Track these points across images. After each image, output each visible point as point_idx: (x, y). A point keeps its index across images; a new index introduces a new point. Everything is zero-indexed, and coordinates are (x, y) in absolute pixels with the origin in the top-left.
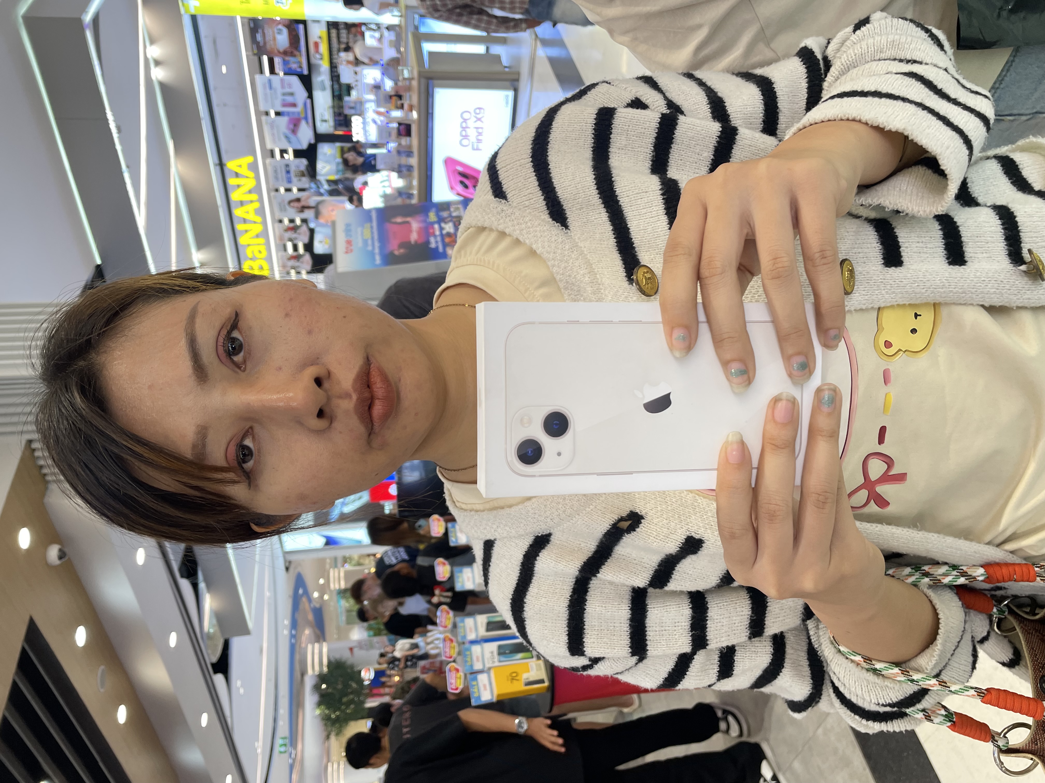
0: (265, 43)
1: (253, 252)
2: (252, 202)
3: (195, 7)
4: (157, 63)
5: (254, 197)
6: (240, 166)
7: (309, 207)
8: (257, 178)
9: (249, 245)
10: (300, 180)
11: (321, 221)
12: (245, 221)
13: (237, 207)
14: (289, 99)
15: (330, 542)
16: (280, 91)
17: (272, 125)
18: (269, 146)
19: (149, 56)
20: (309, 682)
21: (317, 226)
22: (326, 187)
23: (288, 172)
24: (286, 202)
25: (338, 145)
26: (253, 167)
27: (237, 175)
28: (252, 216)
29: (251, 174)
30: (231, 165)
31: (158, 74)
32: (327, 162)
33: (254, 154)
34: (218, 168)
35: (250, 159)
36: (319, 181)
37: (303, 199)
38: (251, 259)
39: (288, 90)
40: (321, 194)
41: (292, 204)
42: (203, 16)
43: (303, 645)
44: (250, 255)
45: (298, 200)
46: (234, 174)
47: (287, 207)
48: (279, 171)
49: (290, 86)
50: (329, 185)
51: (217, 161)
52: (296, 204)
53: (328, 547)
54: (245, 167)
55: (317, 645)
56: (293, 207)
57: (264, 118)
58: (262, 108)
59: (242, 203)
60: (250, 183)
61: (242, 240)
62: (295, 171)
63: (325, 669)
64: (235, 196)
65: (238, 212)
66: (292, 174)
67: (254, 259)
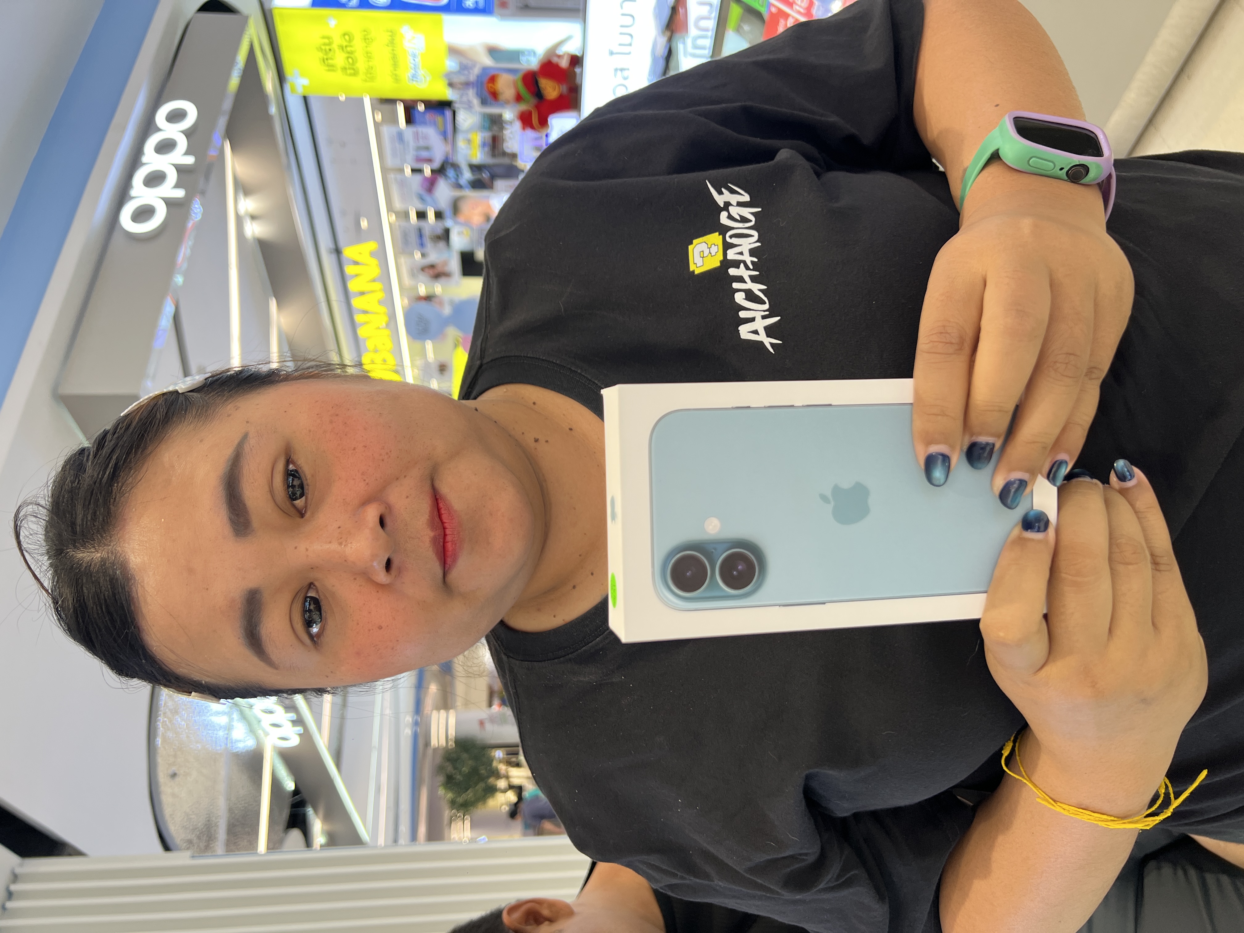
1: (374, 344)
7: (445, 275)
37: (438, 266)
38: (372, 352)
41: (425, 271)
47: (419, 274)
50: (472, 174)
52: (430, 271)
56: (426, 274)
67: (376, 351)
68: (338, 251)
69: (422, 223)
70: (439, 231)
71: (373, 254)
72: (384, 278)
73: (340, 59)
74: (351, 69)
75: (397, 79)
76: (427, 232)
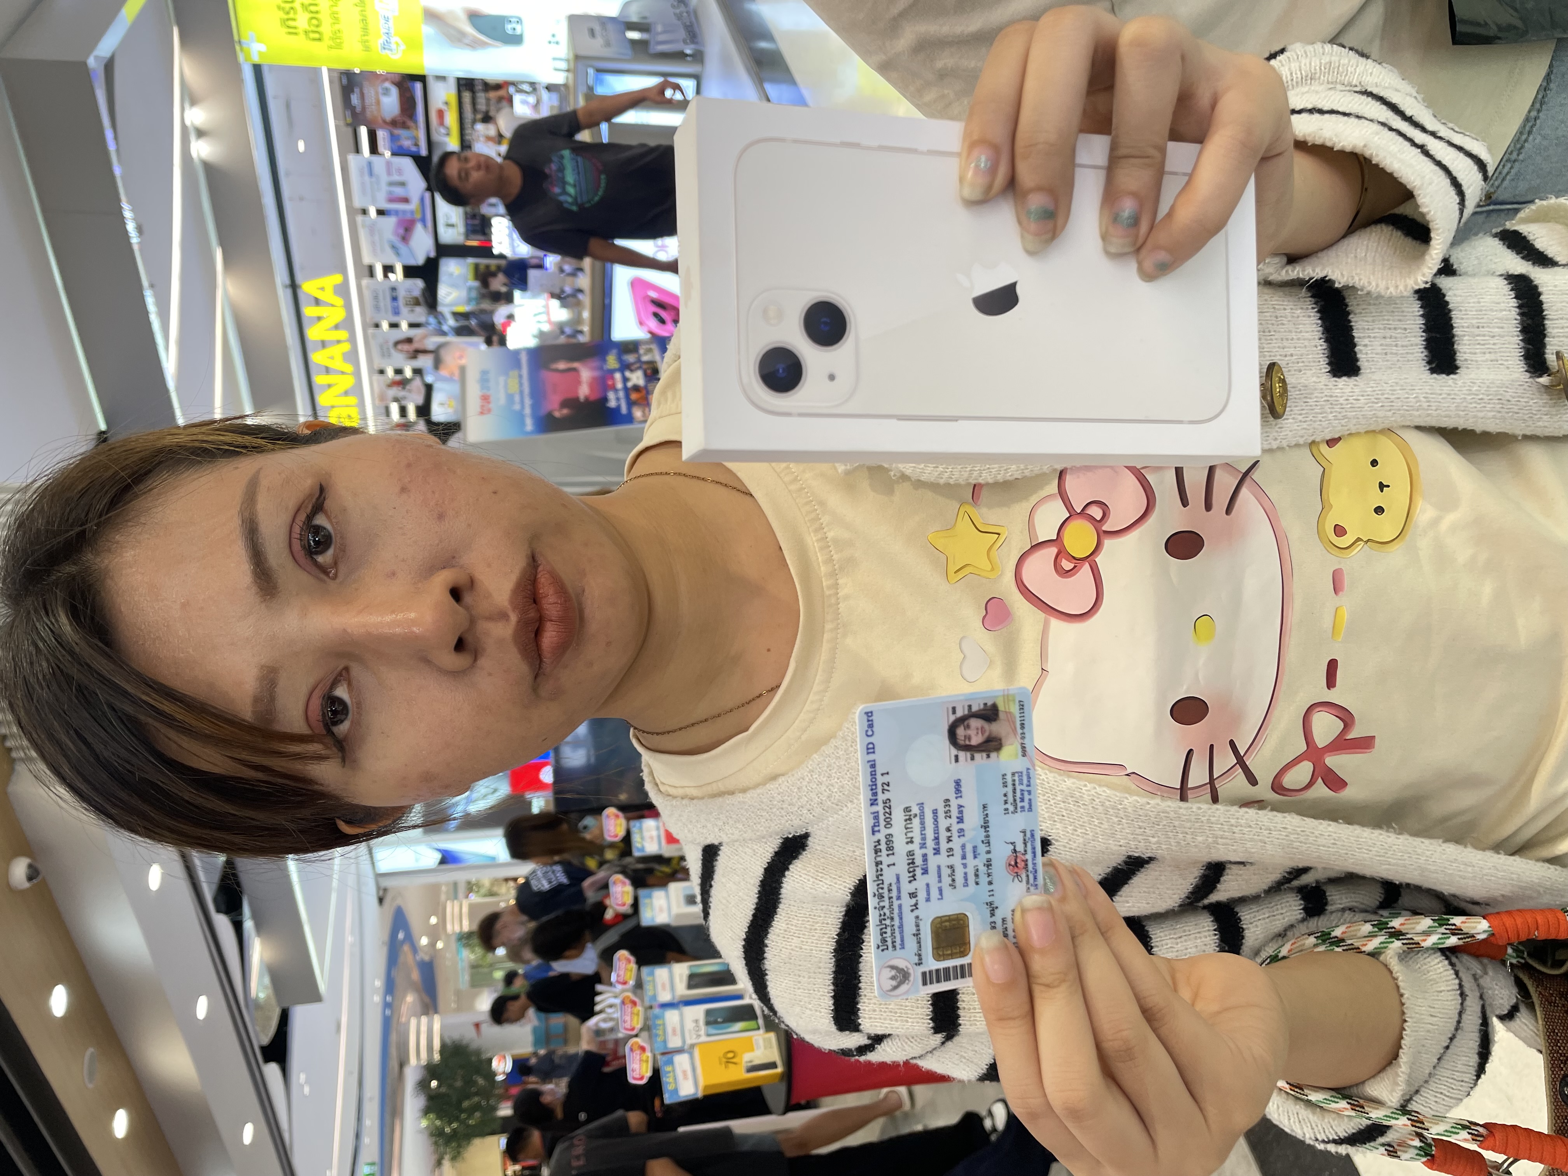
0: (364, 108)
3: (260, 53)
4: (201, 133)
5: (343, 335)
6: (322, 289)
7: (425, 352)
8: (348, 306)
10: (412, 311)
11: (443, 372)
13: (315, 350)
14: (399, 191)
15: (447, 858)
16: (384, 178)
17: (372, 229)
18: (367, 260)
19: (188, 123)
20: (412, 1075)
21: (438, 379)
22: (451, 322)
23: (395, 299)
24: (391, 344)
25: (471, 261)
26: (342, 290)
27: (317, 302)
29: (339, 301)
30: (309, 287)
31: (201, 149)
32: (454, 286)
33: (343, 271)
34: (289, 292)
35: (338, 279)
36: (441, 314)
37: (416, 339)
39: (396, 178)
40: (444, 334)
41: (400, 347)
42: (271, 67)
43: (403, 1020)
45: (409, 340)
46: (313, 301)
47: (393, 351)
48: (381, 297)
49: (400, 171)
50: (457, 320)
51: (287, 281)
52: (406, 347)
53: (444, 867)
54: (329, 290)
55: (424, 1019)
56: (401, 351)
57: (360, 218)
58: (358, 204)
59: (324, 344)
62: (405, 298)
63: (437, 1057)
64: (313, 333)
65: (317, 357)
66: (401, 302)
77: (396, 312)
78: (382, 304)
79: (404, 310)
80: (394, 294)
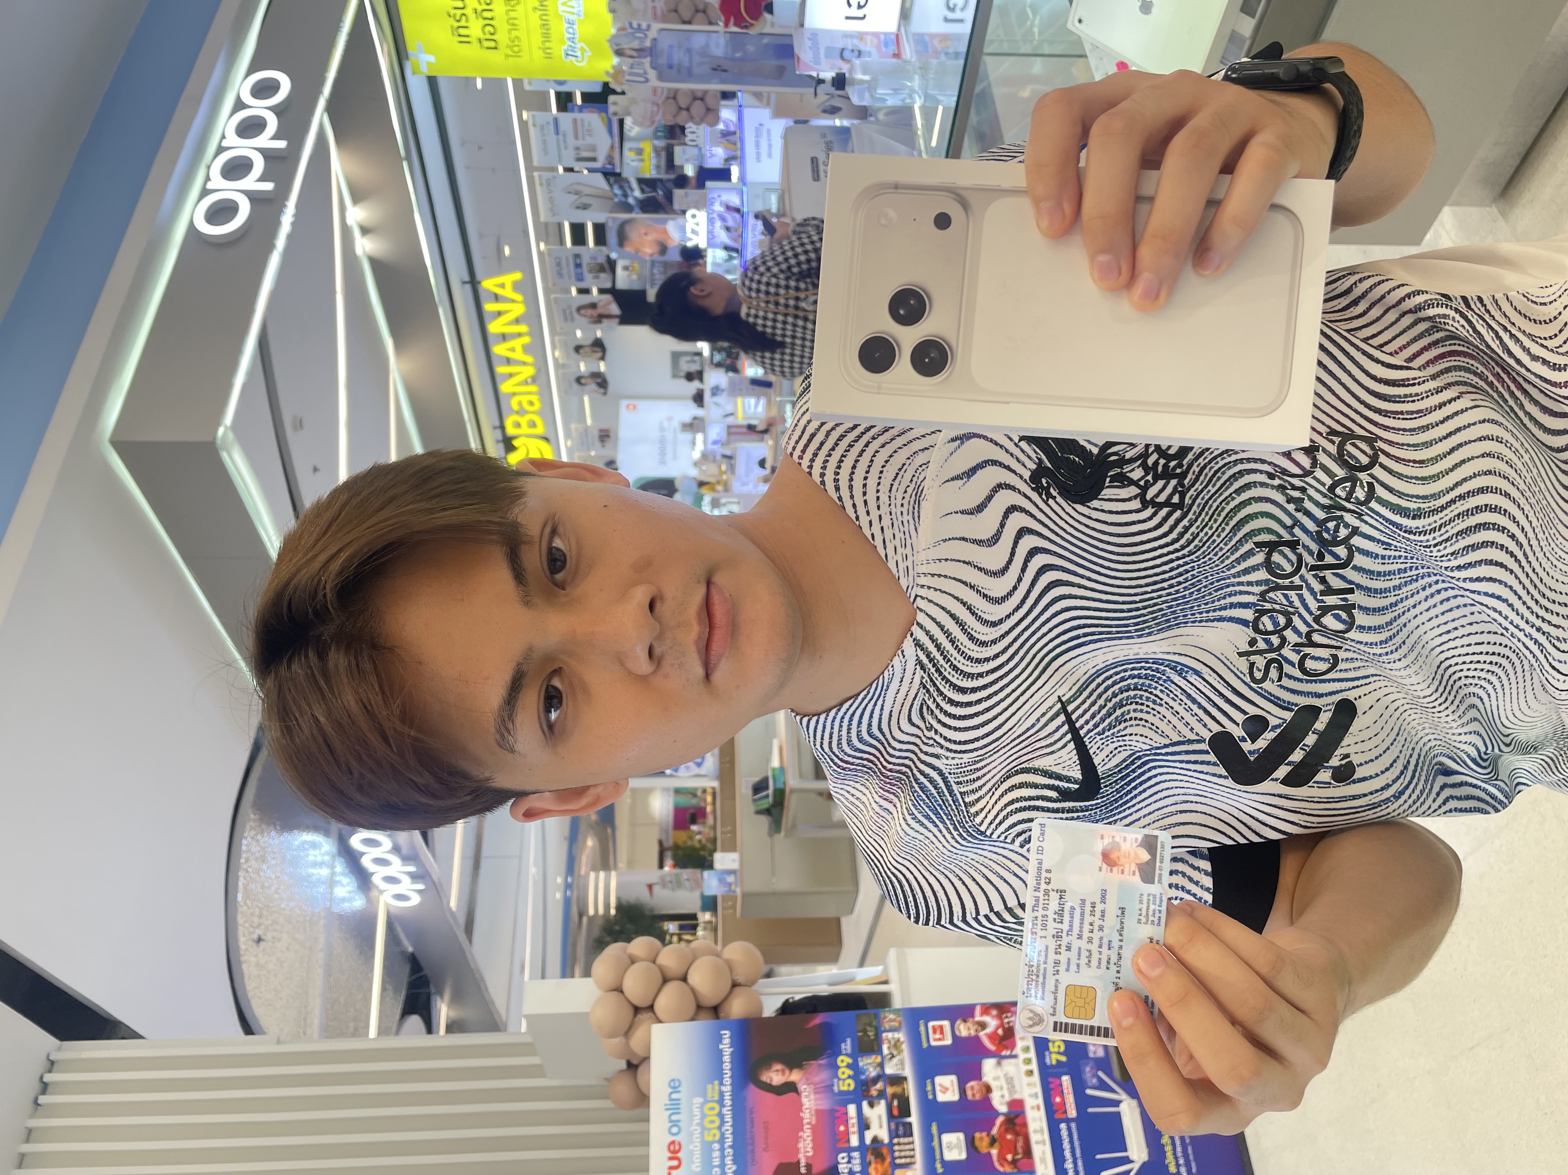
1: (520, 404)
2: (520, 335)
4: (366, 230)
5: (523, 328)
6: (502, 286)
7: (610, 316)
8: (534, 302)
9: (514, 394)
10: (597, 277)
11: (628, 249)
12: (508, 361)
13: (497, 343)
19: (351, 223)
23: (578, 266)
24: (574, 309)
27: (497, 298)
28: (519, 355)
29: (519, 297)
30: (488, 284)
34: (468, 287)
35: (517, 276)
38: (517, 413)
41: (583, 312)
43: (583, 874)
44: (515, 407)
45: (593, 306)
46: (494, 297)
48: (564, 264)
50: (643, 191)
51: (467, 278)
52: (590, 312)
54: (509, 286)
55: (601, 875)
56: (585, 316)
59: (504, 337)
60: (519, 309)
61: (505, 388)
63: (613, 913)
64: (494, 327)
65: (499, 350)
66: (585, 268)
67: (522, 412)
68: (473, 282)
69: (579, 249)
70: (602, 260)
71: (517, 286)
72: (531, 317)
73: (475, 28)
74: (490, 43)
75: (548, 55)
76: (586, 260)
77: (580, 278)
78: (565, 271)
79: (588, 277)
80: (578, 261)
